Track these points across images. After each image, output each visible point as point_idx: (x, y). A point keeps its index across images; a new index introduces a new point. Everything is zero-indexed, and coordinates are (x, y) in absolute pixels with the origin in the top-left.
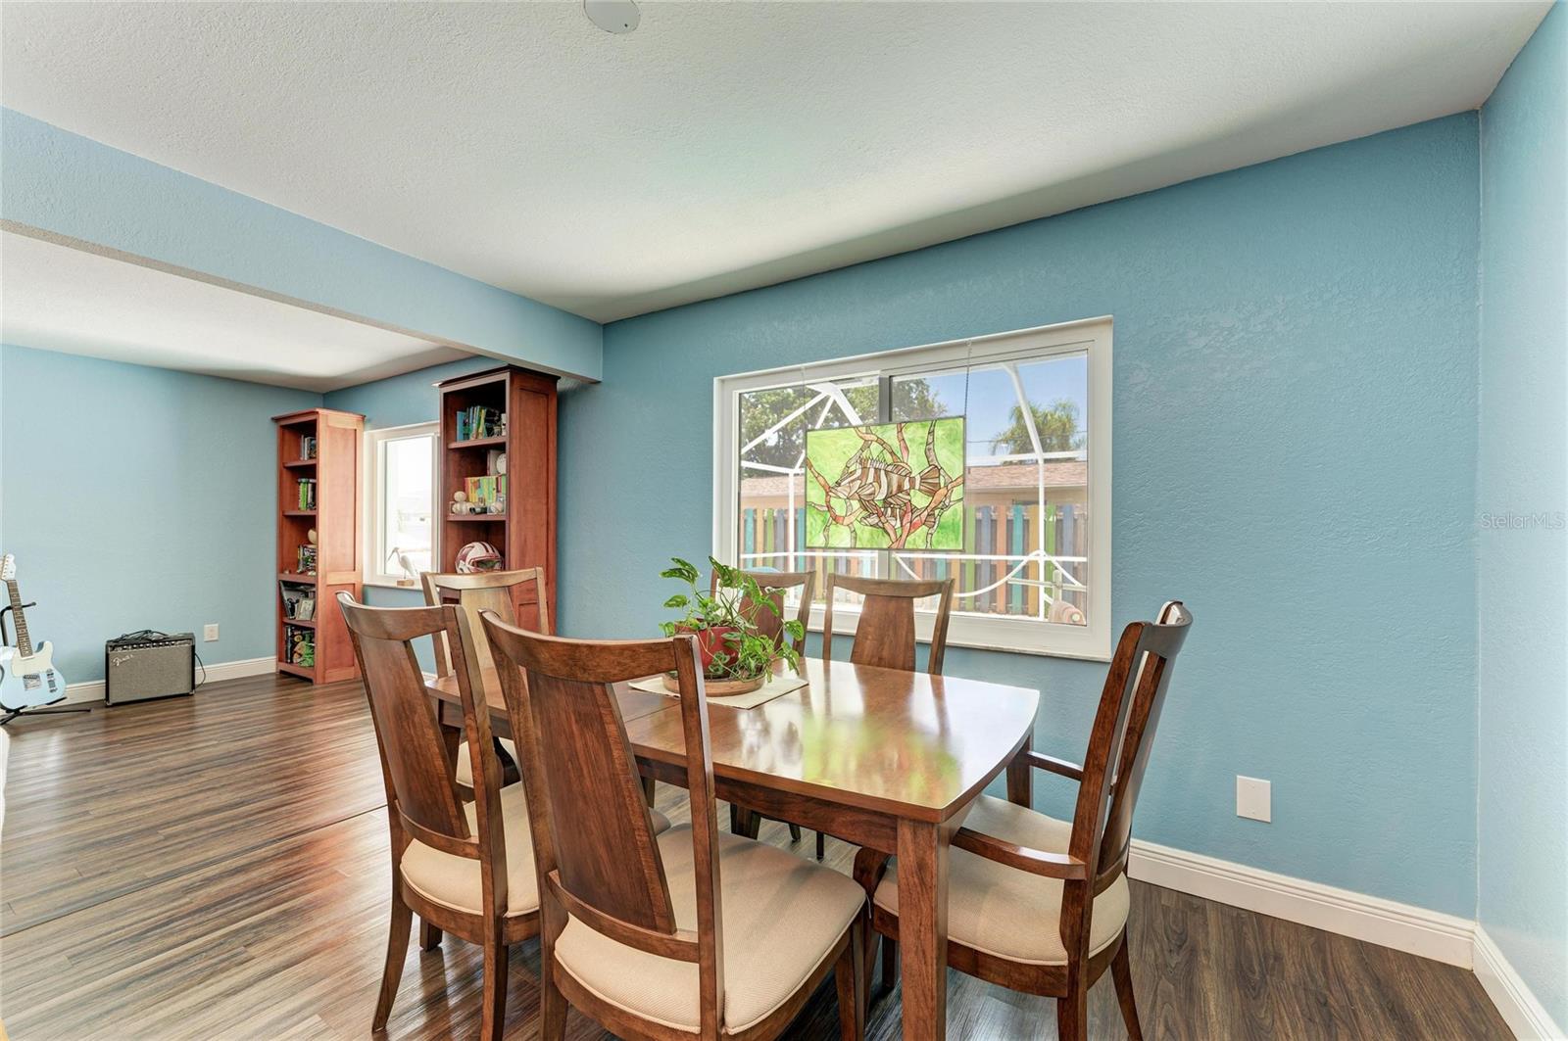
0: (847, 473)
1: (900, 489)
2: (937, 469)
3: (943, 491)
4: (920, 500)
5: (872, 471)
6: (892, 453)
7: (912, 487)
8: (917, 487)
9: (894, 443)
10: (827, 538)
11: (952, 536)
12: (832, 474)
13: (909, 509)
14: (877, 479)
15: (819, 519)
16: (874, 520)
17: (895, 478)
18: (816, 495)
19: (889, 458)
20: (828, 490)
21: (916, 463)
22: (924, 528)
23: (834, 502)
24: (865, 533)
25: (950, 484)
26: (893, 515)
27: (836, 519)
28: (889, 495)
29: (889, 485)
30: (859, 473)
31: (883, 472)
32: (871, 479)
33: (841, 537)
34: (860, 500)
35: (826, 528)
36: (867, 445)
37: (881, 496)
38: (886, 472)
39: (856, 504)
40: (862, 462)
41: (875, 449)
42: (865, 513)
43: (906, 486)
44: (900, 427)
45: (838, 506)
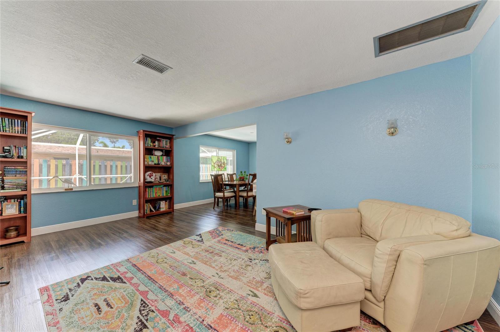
0: (216, 162)
2: (224, 162)
3: (225, 165)
4: (223, 165)
6: (220, 160)
7: (222, 163)
9: (221, 158)
10: (214, 170)
13: (222, 166)
15: (213, 167)
16: (219, 167)
18: (213, 164)
20: (214, 164)
21: (223, 161)
22: (223, 168)
24: (218, 169)
27: (215, 167)
31: (220, 162)
32: (218, 162)
33: (216, 169)
36: (218, 159)
37: (219, 165)
39: (217, 165)
44: (221, 157)
45: (215, 166)
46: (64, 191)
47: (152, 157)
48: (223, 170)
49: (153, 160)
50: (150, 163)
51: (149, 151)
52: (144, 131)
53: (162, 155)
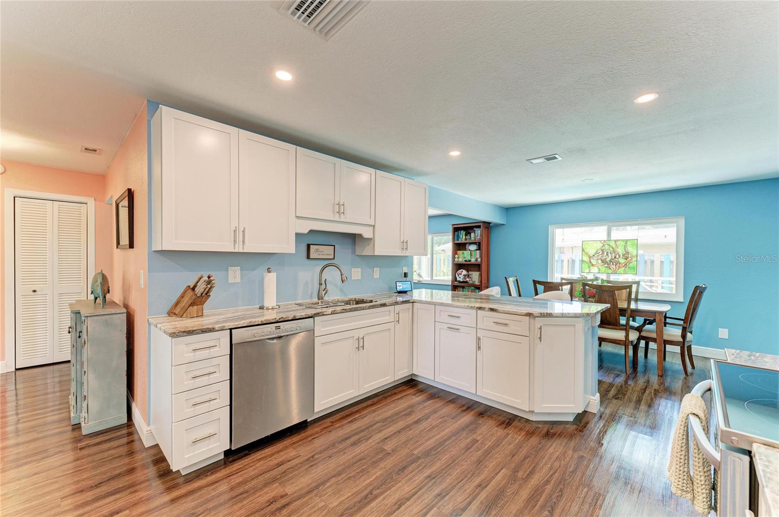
0: (597, 253)
1: (615, 257)
2: (628, 253)
3: (630, 259)
4: (622, 261)
5: (606, 253)
6: (613, 248)
7: (619, 256)
8: (621, 257)
9: (614, 246)
10: (589, 270)
11: (632, 270)
12: (592, 252)
13: (617, 263)
14: (607, 255)
15: (587, 265)
16: (606, 265)
17: (614, 255)
18: (586, 259)
19: (611, 249)
20: (590, 257)
21: (621, 251)
22: (624, 268)
23: (592, 261)
24: (603, 269)
25: (632, 257)
26: (613, 264)
27: (593, 265)
28: (612, 259)
29: (612, 256)
30: (601, 253)
31: (609, 253)
32: (605, 255)
33: (595, 270)
34: (601, 260)
35: (589, 267)
36: (604, 246)
37: (609, 259)
38: (611, 253)
39: (600, 261)
40: (603, 251)
41: (607, 247)
42: (603, 264)
43: (617, 257)
44: (616, 241)
45: (594, 262)
46: (417, 282)
47: (465, 252)
48: (621, 270)
49: (464, 256)
50: (460, 260)
51: (459, 247)
52: (453, 225)
53: (476, 250)
